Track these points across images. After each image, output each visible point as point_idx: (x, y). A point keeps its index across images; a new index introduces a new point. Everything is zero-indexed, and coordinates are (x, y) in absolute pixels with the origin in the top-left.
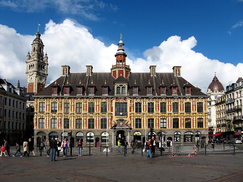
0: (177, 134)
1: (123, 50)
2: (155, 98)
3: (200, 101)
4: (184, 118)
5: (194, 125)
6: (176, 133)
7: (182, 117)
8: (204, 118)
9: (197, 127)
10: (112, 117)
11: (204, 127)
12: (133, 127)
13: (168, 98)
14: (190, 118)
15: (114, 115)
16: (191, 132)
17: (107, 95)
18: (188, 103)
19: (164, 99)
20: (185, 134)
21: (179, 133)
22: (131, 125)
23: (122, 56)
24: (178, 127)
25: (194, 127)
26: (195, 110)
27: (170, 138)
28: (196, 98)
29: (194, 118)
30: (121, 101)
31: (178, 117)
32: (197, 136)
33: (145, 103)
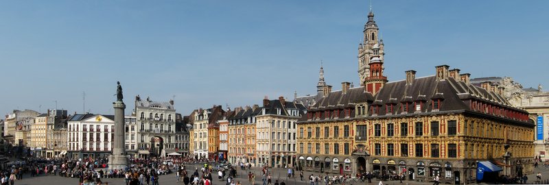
0: (421, 165)
1: (379, 57)
2: (395, 118)
3: (452, 118)
4: (430, 144)
5: (443, 154)
6: (418, 164)
7: (426, 142)
8: (457, 144)
9: (447, 157)
10: (353, 141)
11: (457, 157)
12: (373, 154)
13: (409, 117)
14: (438, 143)
15: (354, 139)
16: (438, 163)
17: (348, 117)
18: (435, 122)
19: (404, 119)
20: (432, 165)
21: (423, 164)
22: (370, 150)
23: (379, 65)
24: (422, 156)
25: (443, 157)
26: (445, 132)
27: (412, 170)
28: (445, 115)
29: (443, 143)
30: (361, 123)
31: (421, 142)
32: (448, 169)
33: (384, 125)
